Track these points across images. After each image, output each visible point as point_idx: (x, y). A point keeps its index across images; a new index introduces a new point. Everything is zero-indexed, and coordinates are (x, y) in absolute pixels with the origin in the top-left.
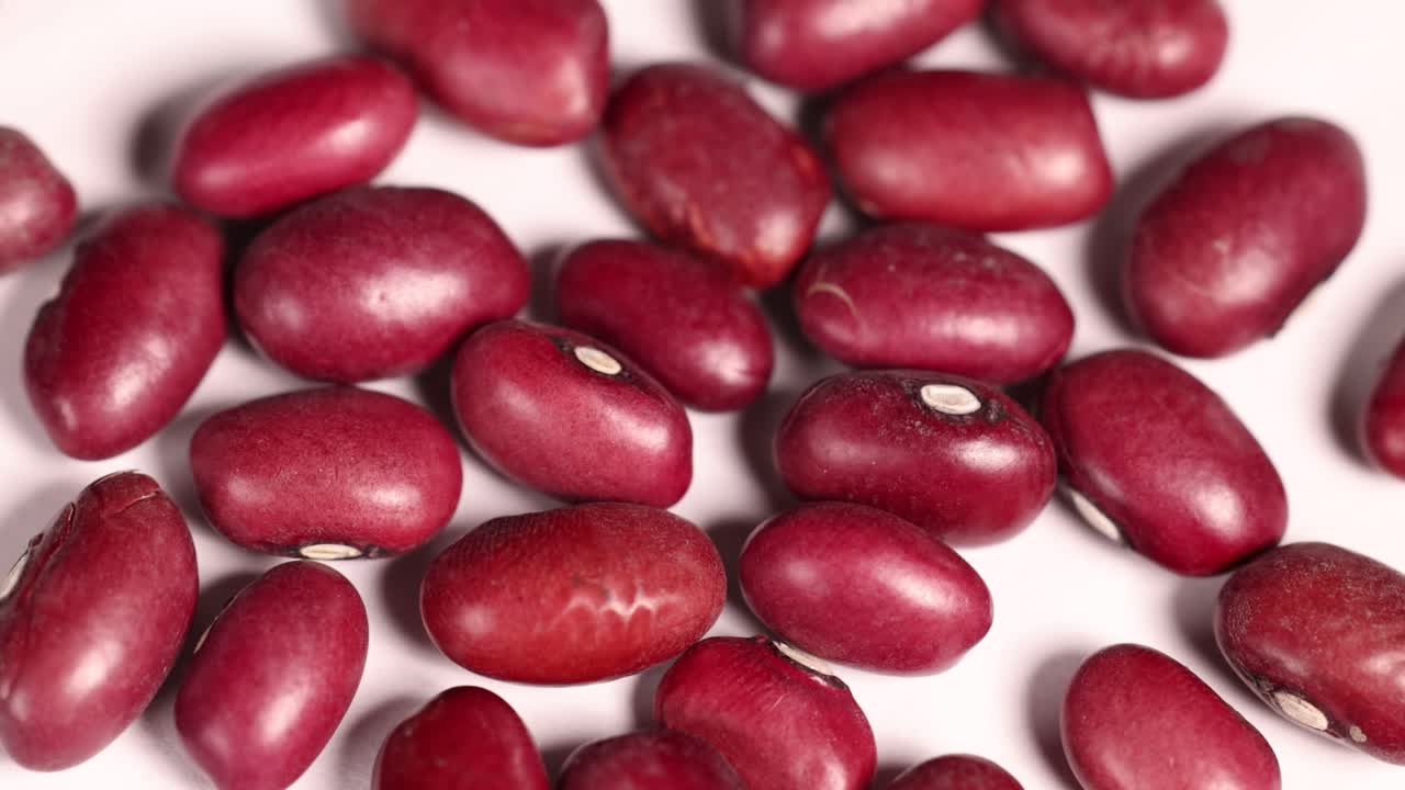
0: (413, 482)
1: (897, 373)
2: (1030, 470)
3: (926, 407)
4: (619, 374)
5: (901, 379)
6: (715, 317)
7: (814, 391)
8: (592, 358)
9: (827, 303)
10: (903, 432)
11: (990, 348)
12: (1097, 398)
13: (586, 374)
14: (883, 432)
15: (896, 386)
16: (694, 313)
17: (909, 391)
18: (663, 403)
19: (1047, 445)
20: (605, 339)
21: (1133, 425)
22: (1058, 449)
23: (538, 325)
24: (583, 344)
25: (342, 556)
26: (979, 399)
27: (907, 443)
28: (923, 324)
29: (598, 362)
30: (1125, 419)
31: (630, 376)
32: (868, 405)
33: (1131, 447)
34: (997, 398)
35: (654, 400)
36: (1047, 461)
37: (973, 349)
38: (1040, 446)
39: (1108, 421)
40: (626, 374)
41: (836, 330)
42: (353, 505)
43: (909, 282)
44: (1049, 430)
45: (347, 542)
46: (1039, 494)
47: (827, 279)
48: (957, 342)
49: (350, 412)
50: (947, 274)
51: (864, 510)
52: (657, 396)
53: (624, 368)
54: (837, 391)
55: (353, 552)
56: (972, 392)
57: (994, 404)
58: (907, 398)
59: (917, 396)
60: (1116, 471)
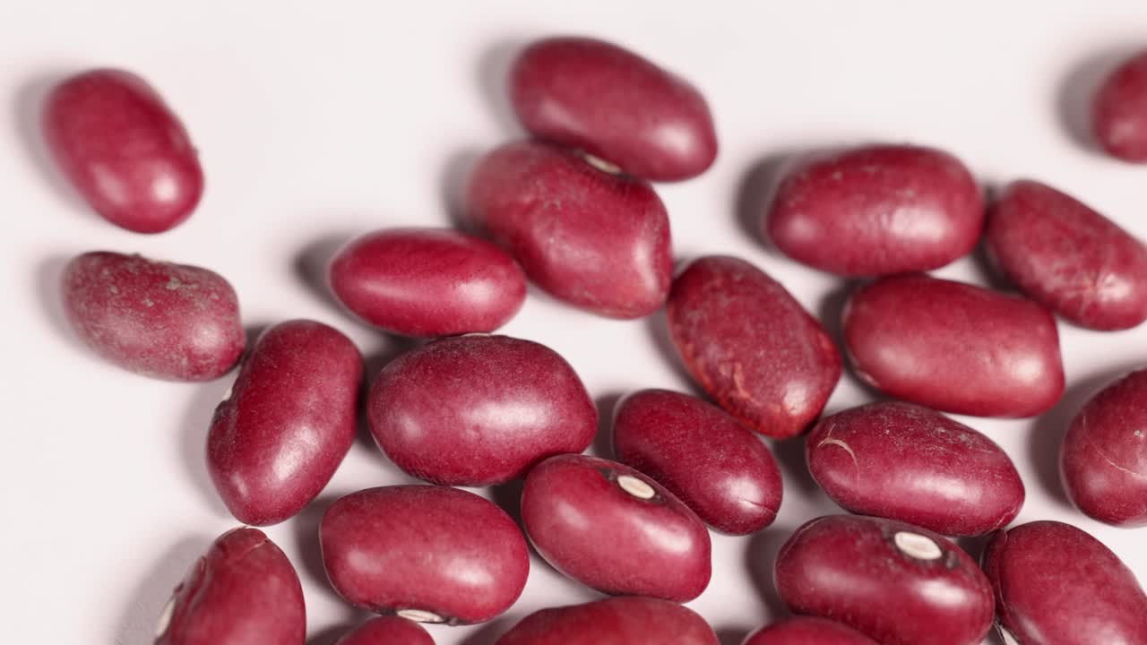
0: (489, 569)
1: (878, 520)
2: (974, 611)
3: (899, 551)
4: (653, 498)
5: (881, 525)
6: (739, 460)
7: (812, 524)
8: (633, 486)
9: (834, 455)
10: (877, 566)
11: (957, 503)
12: (1032, 558)
13: (627, 499)
14: (862, 564)
15: (876, 529)
16: (722, 457)
17: (886, 535)
18: (688, 519)
19: (989, 592)
20: (645, 469)
21: (1057, 584)
22: (996, 594)
23: (596, 459)
24: (625, 474)
25: (427, 620)
26: (941, 548)
27: (879, 577)
28: (909, 478)
29: (637, 489)
30: (1051, 578)
31: (662, 499)
32: (853, 541)
33: (1053, 601)
34: (954, 549)
35: (682, 518)
36: (988, 603)
37: (946, 502)
38: (983, 593)
39: (1039, 577)
40: (659, 497)
41: (838, 478)
42: (441, 583)
43: (901, 444)
44: (991, 580)
45: (433, 611)
46: (978, 632)
47: (836, 435)
48: (934, 497)
49: (448, 509)
50: (930, 441)
51: (841, 627)
52: (682, 515)
53: (657, 492)
54: (829, 527)
55: (437, 618)
56: (936, 542)
57: (952, 554)
58: (884, 541)
59: (892, 540)
60: (1038, 619)
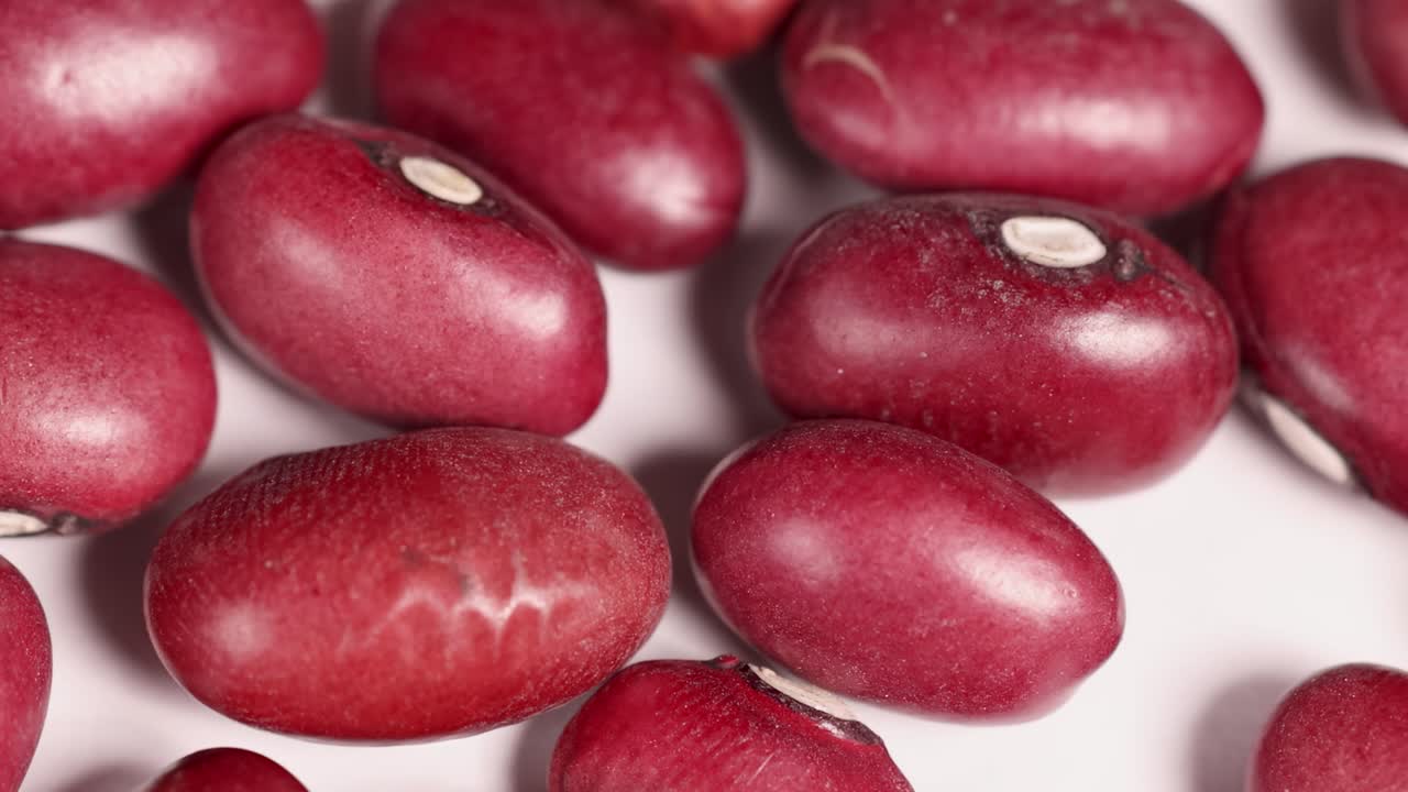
0: (136, 404)
1: (960, 201)
2: (1194, 362)
3: (1011, 256)
4: (478, 204)
5: (968, 209)
6: (647, 108)
7: (818, 232)
8: (432, 177)
9: (842, 82)
10: (972, 299)
11: (1120, 154)
12: (1305, 236)
13: (420, 203)
14: (938, 301)
15: (959, 221)
16: (609, 102)
17: (980, 229)
18: (554, 252)
19: (1220, 316)
20: (454, 144)
21: (1368, 282)
22: (1241, 327)
23: (338, 123)
24: (416, 152)
25: (13, 531)
26: (1102, 239)
27: (979, 321)
28: (1005, 113)
29: (442, 184)
30: (1354, 271)
31: (497, 207)
32: (912, 255)
33: (1365, 320)
34: (1134, 238)
35: (538, 248)
36: (1221, 345)
37: (1092, 155)
38: (1207, 320)
39: (1327, 275)
40: (491, 203)
41: (854, 126)
42: (33, 446)
43: (981, 41)
44: (1223, 292)
45: (22, 508)
46: (1208, 405)
47: (840, 38)
48: (1065, 145)
49: (25, 283)
50: (1047, 26)
51: (904, 435)
52: (544, 242)
53: (486, 193)
54: (856, 232)
55: (32, 524)
56: (1090, 228)
57: (1128, 247)
58: (978, 242)
59: (995, 238)
60: (1341, 361)
